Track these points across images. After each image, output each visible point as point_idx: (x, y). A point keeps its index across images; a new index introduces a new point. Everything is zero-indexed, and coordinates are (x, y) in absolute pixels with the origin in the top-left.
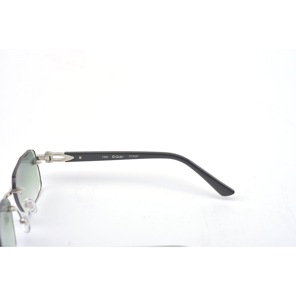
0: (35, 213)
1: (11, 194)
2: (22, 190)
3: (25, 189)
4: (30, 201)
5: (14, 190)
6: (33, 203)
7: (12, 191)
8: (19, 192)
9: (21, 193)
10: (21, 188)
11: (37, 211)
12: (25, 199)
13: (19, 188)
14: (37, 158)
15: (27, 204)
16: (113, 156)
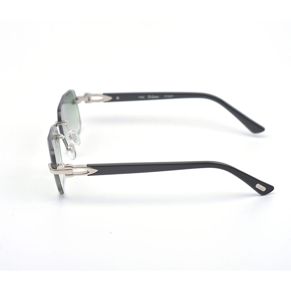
0: (79, 145)
1: (56, 126)
2: (67, 122)
3: (69, 122)
4: (74, 133)
5: (59, 123)
6: (77, 135)
7: (58, 123)
8: (64, 125)
9: (66, 126)
10: (65, 121)
11: (80, 143)
12: (69, 131)
13: (64, 121)
14: (77, 99)
15: (71, 136)
16: (149, 97)
